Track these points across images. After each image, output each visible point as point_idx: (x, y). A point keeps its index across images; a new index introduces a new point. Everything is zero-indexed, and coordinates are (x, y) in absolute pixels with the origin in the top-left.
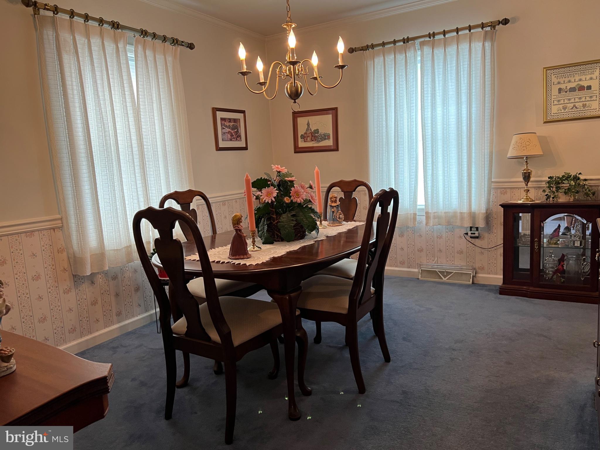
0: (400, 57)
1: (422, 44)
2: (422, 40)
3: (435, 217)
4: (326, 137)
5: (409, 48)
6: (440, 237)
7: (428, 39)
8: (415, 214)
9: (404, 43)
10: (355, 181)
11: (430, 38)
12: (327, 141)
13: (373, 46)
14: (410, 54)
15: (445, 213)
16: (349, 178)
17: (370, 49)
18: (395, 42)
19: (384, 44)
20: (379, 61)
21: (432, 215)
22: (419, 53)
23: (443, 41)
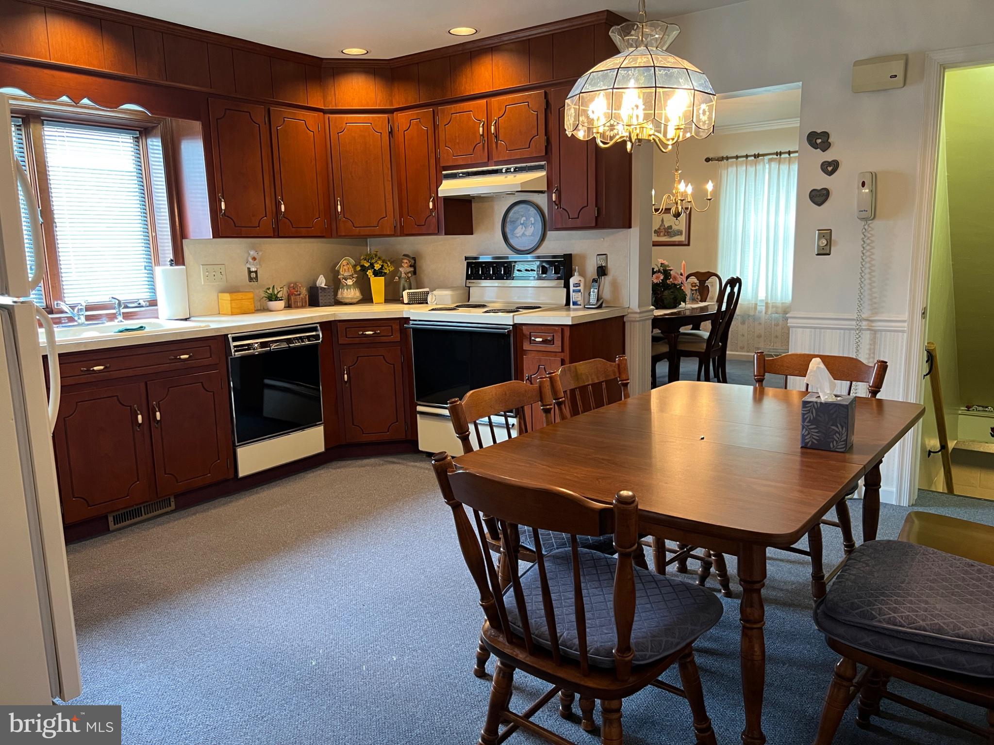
0: (751, 169)
1: (770, 160)
2: (771, 157)
3: (773, 307)
4: (680, 233)
5: (759, 163)
6: (777, 325)
7: (775, 156)
8: (756, 304)
9: (755, 158)
10: (709, 272)
11: (777, 155)
12: (679, 236)
13: (727, 158)
14: (760, 167)
15: (782, 303)
16: (703, 270)
17: (725, 161)
18: (747, 156)
19: (737, 157)
20: (732, 170)
21: (770, 306)
22: (767, 166)
23: (787, 160)
